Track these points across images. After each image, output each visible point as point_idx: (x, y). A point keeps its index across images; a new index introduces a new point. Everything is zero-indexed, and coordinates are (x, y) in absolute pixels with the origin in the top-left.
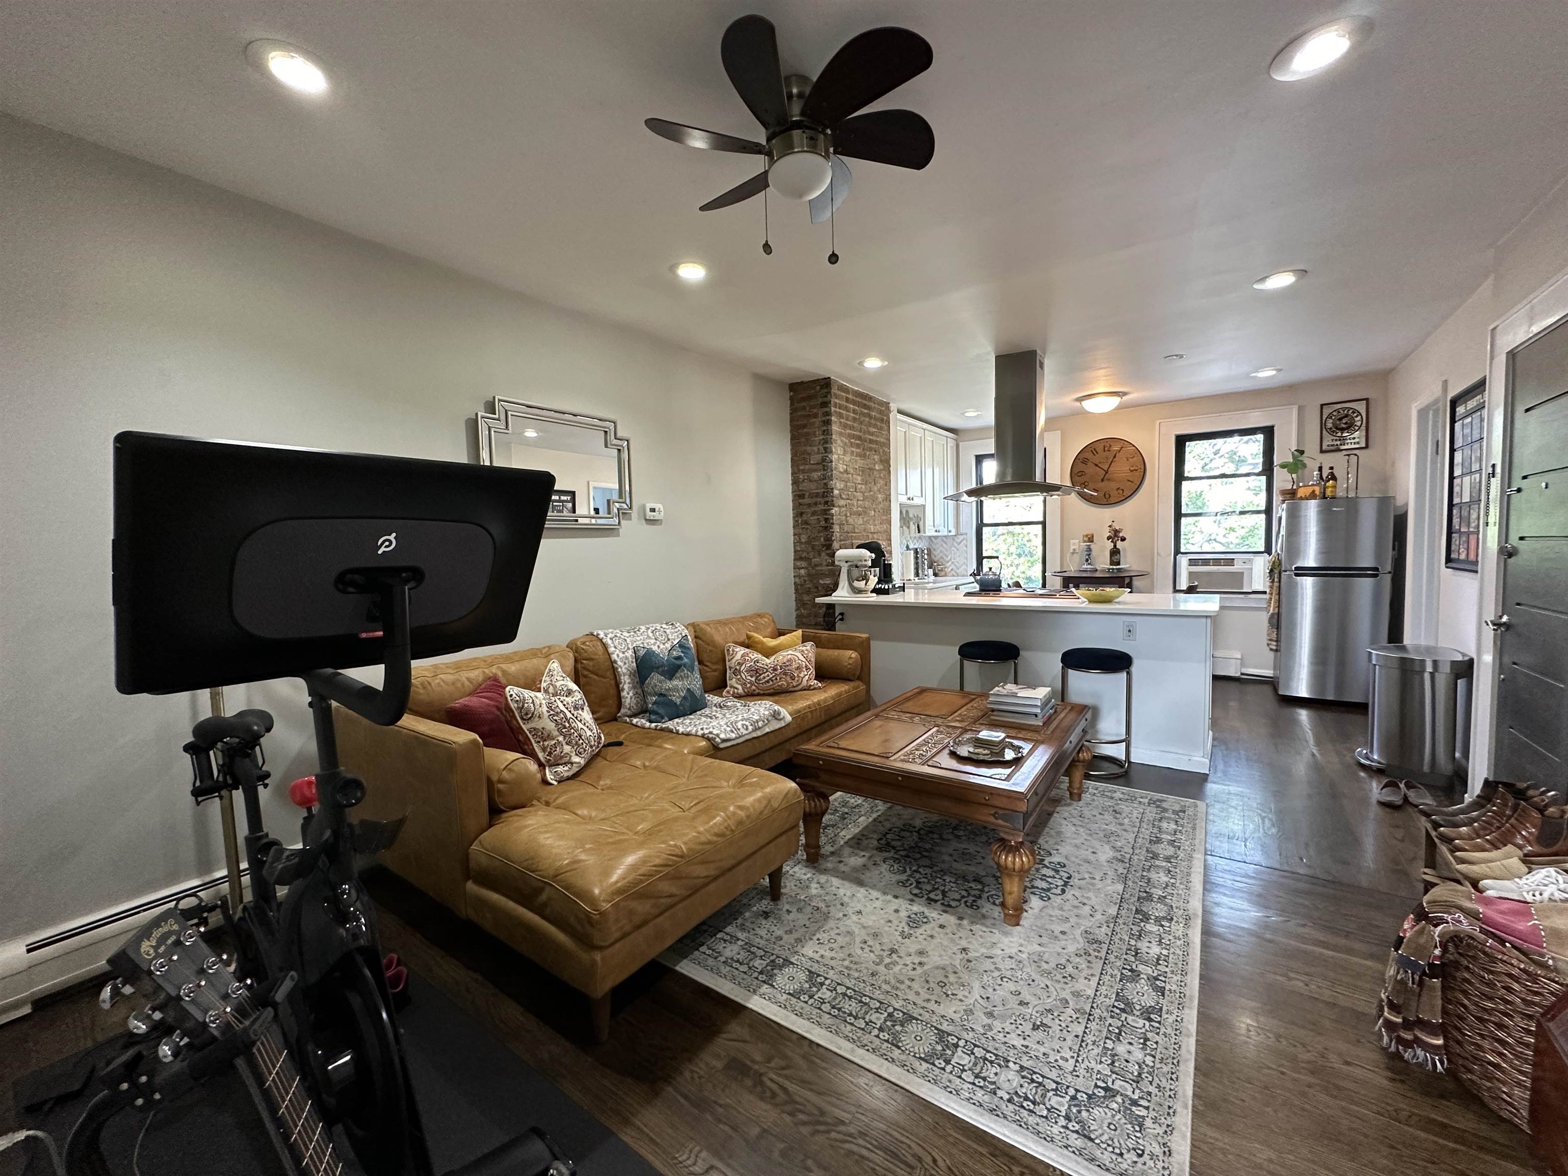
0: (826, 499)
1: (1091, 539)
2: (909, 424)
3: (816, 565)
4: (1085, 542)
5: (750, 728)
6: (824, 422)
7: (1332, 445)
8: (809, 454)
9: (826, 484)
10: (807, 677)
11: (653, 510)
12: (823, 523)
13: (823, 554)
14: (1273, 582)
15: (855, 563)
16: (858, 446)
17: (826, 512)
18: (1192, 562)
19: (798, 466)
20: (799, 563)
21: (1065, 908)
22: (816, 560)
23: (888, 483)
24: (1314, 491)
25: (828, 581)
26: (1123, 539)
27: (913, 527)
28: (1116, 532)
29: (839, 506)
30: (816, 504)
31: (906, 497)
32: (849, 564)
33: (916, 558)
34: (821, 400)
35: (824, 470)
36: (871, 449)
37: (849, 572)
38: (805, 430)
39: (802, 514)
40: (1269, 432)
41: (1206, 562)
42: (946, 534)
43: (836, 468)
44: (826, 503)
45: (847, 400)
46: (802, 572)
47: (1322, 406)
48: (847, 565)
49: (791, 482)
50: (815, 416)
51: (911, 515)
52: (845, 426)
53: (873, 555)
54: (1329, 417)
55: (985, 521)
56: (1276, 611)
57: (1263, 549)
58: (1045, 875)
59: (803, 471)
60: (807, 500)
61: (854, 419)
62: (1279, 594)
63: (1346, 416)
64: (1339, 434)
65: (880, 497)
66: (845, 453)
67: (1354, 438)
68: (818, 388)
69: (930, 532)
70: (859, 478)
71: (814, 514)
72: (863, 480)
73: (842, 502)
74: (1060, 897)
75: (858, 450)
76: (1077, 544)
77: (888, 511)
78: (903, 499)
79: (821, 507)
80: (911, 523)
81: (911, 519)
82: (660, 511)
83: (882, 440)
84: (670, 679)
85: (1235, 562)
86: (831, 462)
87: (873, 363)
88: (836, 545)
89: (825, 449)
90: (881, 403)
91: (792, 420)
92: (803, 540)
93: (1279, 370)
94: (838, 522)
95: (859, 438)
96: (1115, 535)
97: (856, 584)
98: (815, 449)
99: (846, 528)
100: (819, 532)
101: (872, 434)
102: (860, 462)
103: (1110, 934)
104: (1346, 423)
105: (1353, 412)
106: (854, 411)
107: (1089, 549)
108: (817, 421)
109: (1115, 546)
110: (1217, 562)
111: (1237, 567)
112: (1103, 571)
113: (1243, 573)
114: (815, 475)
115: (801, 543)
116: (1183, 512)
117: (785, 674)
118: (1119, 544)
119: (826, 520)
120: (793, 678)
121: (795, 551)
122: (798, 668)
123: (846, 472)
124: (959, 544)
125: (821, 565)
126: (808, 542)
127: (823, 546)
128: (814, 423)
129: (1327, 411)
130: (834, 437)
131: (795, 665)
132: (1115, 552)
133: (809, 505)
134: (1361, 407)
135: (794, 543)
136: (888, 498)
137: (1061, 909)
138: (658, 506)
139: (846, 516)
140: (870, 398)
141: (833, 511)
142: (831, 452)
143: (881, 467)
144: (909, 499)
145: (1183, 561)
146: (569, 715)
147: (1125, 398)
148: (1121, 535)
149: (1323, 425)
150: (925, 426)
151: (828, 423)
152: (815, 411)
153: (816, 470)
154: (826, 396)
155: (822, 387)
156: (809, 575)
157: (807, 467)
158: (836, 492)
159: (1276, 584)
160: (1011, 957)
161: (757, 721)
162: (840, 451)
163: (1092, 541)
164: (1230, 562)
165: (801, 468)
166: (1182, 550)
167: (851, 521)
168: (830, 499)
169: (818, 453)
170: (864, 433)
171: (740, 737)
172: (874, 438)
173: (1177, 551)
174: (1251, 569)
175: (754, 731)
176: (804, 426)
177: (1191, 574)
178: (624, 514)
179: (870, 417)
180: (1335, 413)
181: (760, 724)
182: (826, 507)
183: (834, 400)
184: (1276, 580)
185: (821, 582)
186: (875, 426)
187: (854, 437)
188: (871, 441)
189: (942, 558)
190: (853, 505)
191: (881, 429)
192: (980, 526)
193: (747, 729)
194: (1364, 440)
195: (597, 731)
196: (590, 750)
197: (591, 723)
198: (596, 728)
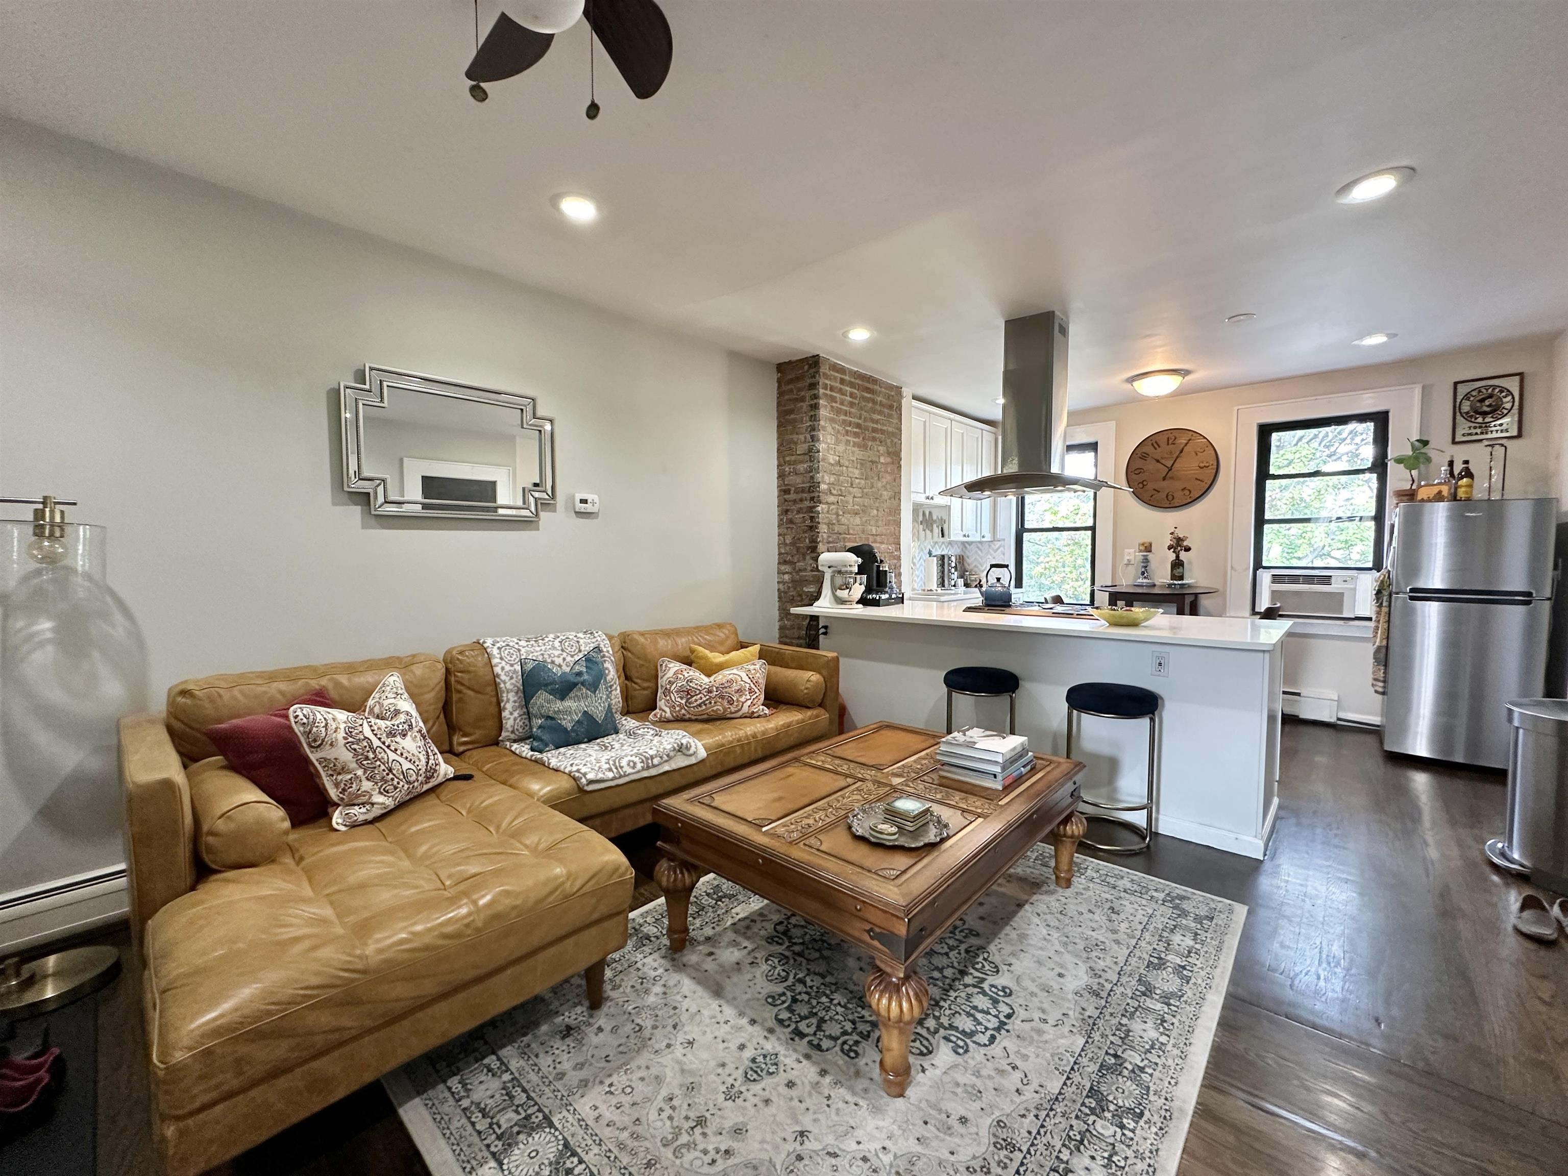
0: (812, 495)
1: (1148, 548)
2: (930, 413)
3: (800, 570)
4: (1141, 551)
5: (639, 766)
6: (811, 406)
7: (1470, 434)
8: (796, 443)
9: (812, 478)
11: (583, 501)
12: (808, 522)
13: (808, 557)
14: (1380, 606)
15: (839, 568)
16: (856, 435)
17: (811, 509)
18: (1276, 579)
19: (784, 457)
20: (783, 568)
21: (984, 1072)
22: (800, 565)
23: (897, 479)
24: (1440, 492)
25: (812, 589)
26: (1188, 549)
27: (937, 531)
28: (1179, 540)
29: (827, 503)
30: (801, 500)
31: (924, 496)
32: (832, 569)
33: (943, 565)
34: (809, 381)
35: (811, 461)
36: (874, 439)
37: (832, 578)
38: (792, 416)
39: (787, 511)
40: (1381, 420)
41: (1294, 579)
42: (979, 539)
43: (823, 460)
44: (812, 499)
45: (842, 381)
46: (786, 577)
47: (1456, 384)
48: (830, 570)
49: (776, 476)
50: (803, 400)
51: (935, 518)
52: (839, 412)
53: (860, 560)
54: (1467, 397)
55: (1026, 526)
56: (1384, 643)
57: (1370, 565)
58: (975, 1008)
59: (789, 463)
60: (792, 496)
61: (852, 405)
62: (1389, 621)
63: (1490, 396)
64: (1480, 420)
65: (886, 494)
66: (838, 442)
67: (1501, 425)
68: (806, 367)
69: (956, 534)
70: (857, 472)
71: (799, 512)
72: (862, 474)
73: (832, 499)
74: (983, 1050)
75: (856, 440)
76: (1133, 554)
77: (897, 511)
78: (921, 499)
79: (807, 504)
80: (935, 526)
81: (935, 522)
82: (593, 503)
83: (890, 429)
84: (562, 699)
85: (1333, 580)
86: (818, 452)
87: (859, 335)
88: (821, 547)
89: (812, 437)
90: (891, 387)
91: (779, 404)
92: (788, 542)
93: (1392, 336)
94: (826, 521)
95: (858, 426)
96: (1178, 544)
97: (840, 593)
98: (802, 437)
99: (836, 528)
100: (804, 532)
101: (877, 422)
102: (859, 454)
103: (1034, 1132)
104: (1489, 406)
105: (1501, 392)
106: (852, 395)
107: (1146, 561)
108: (805, 406)
109: (1178, 557)
110: (1309, 580)
111: (1335, 586)
112: (1162, 587)
113: (1343, 594)
114: (802, 467)
115: (786, 545)
116: (1266, 517)
117: (722, 697)
118: (1183, 555)
119: (812, 518)
121: (780, 554)
122: (737, 691)
123: (839, 463)
124: (996, 551)
125: (805, 570)
126: (793, 544)
127: (808, 548)
128: (802, 407)
129: (1462, 390)
130: (822, 423)
131: (735, 687)
132: (1177, 564)
133: (795, 501)
134: (1513, 385)
135: (779, 545)
136: (897, 495)
137: (977, 1074)
138: (589, 497)
139: (838, 515)
140: (875, 381)
141: (819, 509)
142: (818, 440)
143: (889, 460)
144: (928, 498)
145: (1265, 577)
146: (376, 743)
147: (1187, 378)
148: (1185, 543)
149: (1456, 409)
150: (952, 416)
151: (815, 407)
152: (803, 393)
153: (801, 462)
154: (814, 377)
155: (810, 367)
156: (793, 581)
157: (793, 458)
158: (823, 487)
159: (1385, 610)
160: (865, 1159)
161: (652, 758)
162: (830, 439)
163: (1150, 551)
164: (1326, 580)
165: (787, 459)
166: (1264, 564)
167: (843, 520)
168: (816, 494)
169: (805, 442)
170: (865, 420)
171: (621, 777)
172: (879, 427)
173: (1258, 565)
174: (1355, 589)
175: (643, 769)
176: (791, 412)
177: (1274, 593)
178: (547, 505)
179: (874, 402)
180: (1474, 393)
181: (656, 761)
182: (812, 504)
183: (822, 381)
184: (1385, 604)
185: (805, 589)
186: (880, 413)
187: (850, 424)
188: (875, 430)
189: (976, 566)
190: (847, 502)
191: (890, 416)
192: (1021, 531)
193: (634, 767)
194: (1515, 427)
195: (428, 763)
196: (406, 786)
197: (416, 753)
198: (428, 759)
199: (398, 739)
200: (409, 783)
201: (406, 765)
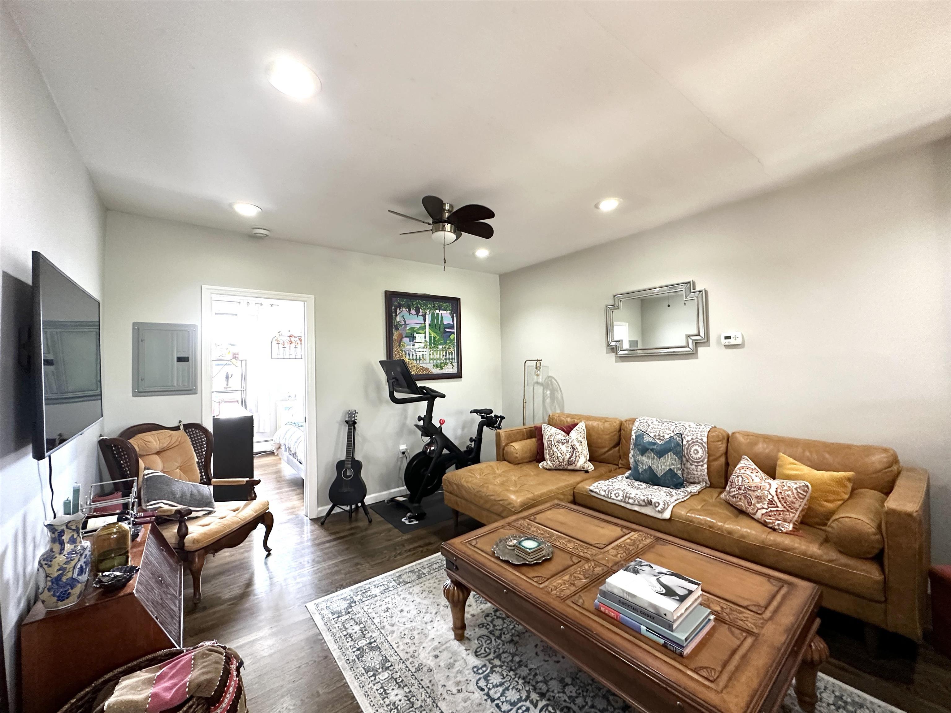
5: (620, 498)
10: (764, 511)
11: (727, 338)
120: (750, 504)
138: (731, 334)
161: (629, 498)
175: (621, 501)
181: (631, 501)
193: (617, 497)
195: (570, 458)
196: (558, 463)
197: (565, 452)
198: (571, 457)
199: (560, 444)
200: (559, 461)
201: (559, 455)
